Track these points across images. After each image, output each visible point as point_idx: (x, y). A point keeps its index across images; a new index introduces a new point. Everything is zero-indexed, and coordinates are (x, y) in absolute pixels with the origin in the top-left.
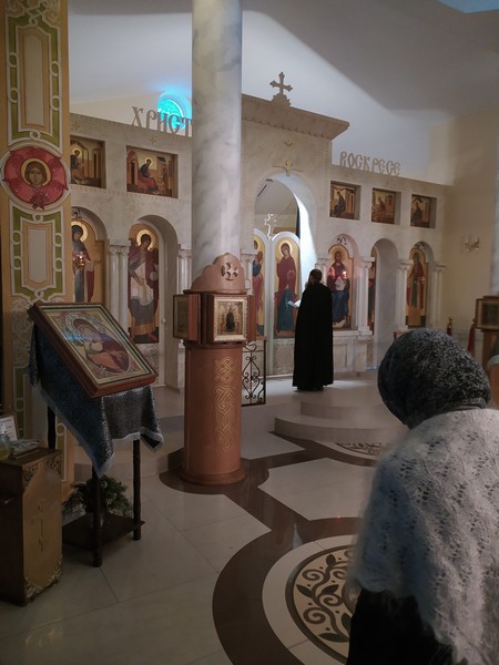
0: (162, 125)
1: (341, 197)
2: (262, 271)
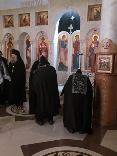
2: (67, 46)
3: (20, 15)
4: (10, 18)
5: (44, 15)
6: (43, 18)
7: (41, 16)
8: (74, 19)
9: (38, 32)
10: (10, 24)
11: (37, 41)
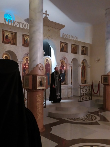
0: (12, 24)
1: (63, 46)
6: (27, 40)
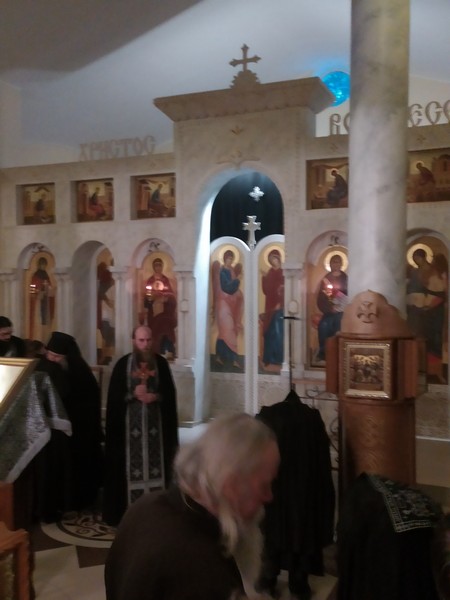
2: (241, 288)
3: (78, 182)
4: (42, 191)
5: (160, 186)
6: (157, 194)
7: (148, 188)
8: (261, 198)
9: (140, 241)
10: (42, 213)
11: (137, 270)
